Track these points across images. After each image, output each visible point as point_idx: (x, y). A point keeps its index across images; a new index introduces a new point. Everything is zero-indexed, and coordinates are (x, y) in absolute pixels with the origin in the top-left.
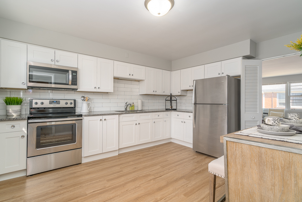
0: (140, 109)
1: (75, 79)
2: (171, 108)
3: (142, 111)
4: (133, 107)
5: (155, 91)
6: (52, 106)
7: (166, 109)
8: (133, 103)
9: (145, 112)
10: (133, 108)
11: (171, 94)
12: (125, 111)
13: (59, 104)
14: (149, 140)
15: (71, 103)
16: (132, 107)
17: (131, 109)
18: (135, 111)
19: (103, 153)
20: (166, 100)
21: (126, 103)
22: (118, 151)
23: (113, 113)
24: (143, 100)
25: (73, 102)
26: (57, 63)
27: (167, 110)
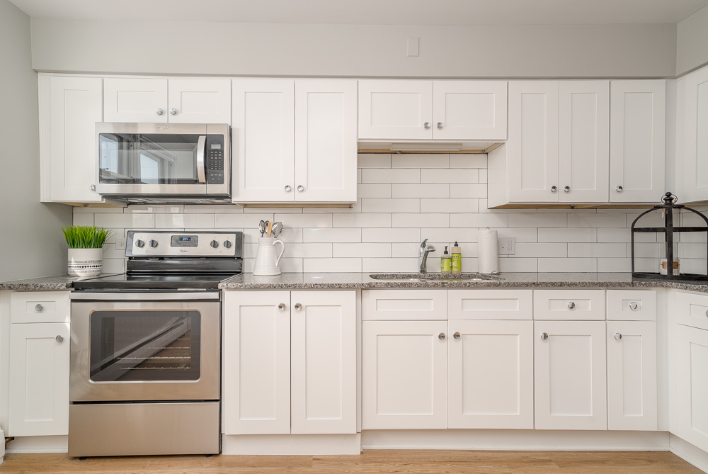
0: (486, 269)
1: (218, 163)
2: (664, 272)
3: (496, 281)
4: (455, 259)
5: (561, 187)
6: (176, 251)
7: (636, 276)
8: (456, 245)
9: (509, 286)
10: (454, 264)
11: (669, 195)
12: (415, 276)
13: (196, 246)
14: (516, 417)
15: (228, 244)
16: (451, 259)
17: (446, 269)
18: (461, 276)
19: (290, 435)
20: (634, 230)
21: (424, 245)
22: (359, 436)
23: (330, 282)
24: (506, 233)
25: (232, 239)
26: (173, 120)
27: (641, 279)
